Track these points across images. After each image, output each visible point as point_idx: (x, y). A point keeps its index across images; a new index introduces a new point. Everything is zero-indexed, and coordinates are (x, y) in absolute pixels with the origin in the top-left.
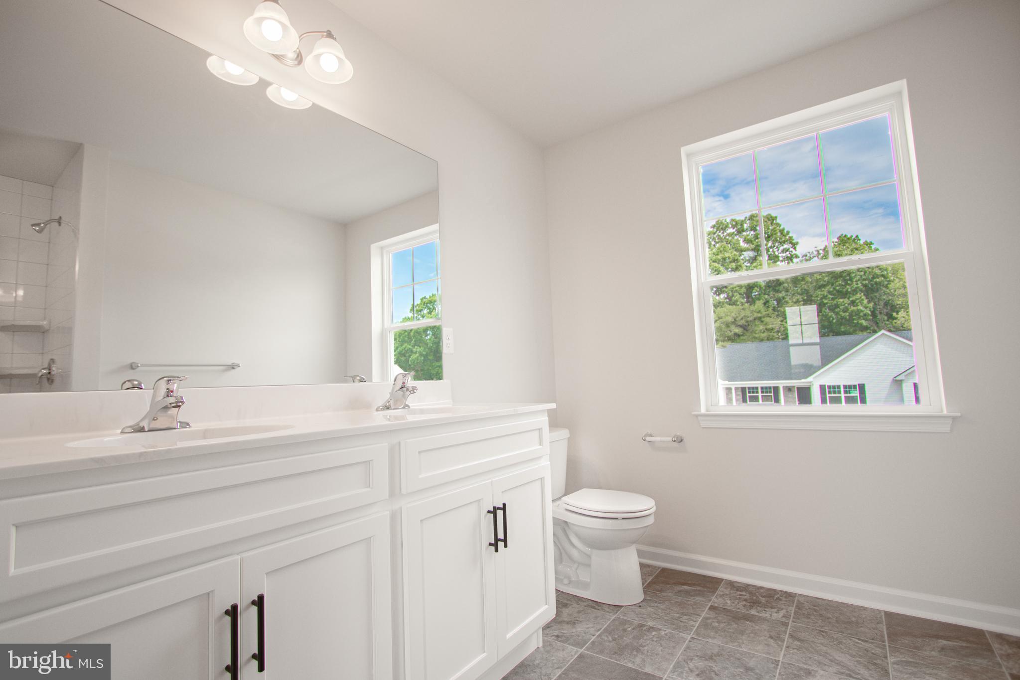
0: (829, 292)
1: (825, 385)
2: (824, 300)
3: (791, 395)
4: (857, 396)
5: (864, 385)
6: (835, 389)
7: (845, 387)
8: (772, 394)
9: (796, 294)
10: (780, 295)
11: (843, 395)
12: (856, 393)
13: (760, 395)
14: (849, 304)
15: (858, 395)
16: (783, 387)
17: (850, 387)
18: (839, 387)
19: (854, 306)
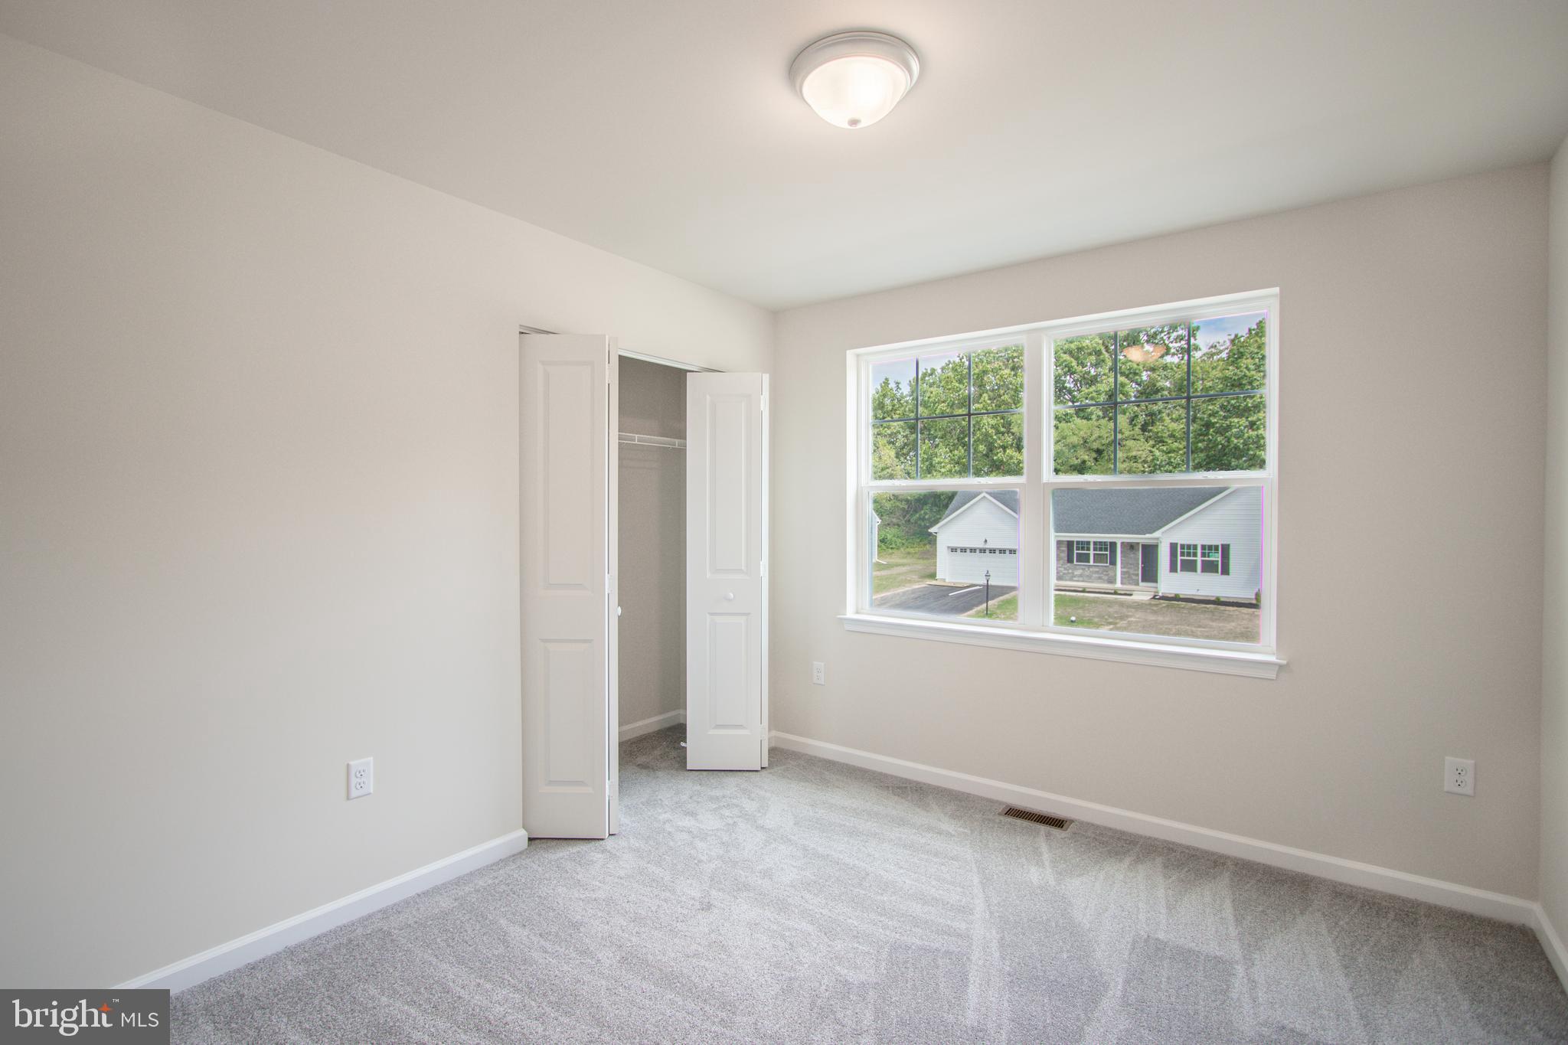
0: (1222, 407)
1: (1177, 544)
2: (1211, 419)
3: (1132, 555)
4: (1218, 561)
5: (1229, 545)
6: (1189, 549)
7: (1203, 547)
8: (1108, 553)
9: (1178, 408)
10: (1155, 408)
11: (1199, 559)
12: (1217, 557)
13: (1092, 552)
14: (1245, 427)
15: (1220, 559)
16: (1122, 543)
17: (1210, 547)
18: (1195, 547)
19: (1253, 430)
